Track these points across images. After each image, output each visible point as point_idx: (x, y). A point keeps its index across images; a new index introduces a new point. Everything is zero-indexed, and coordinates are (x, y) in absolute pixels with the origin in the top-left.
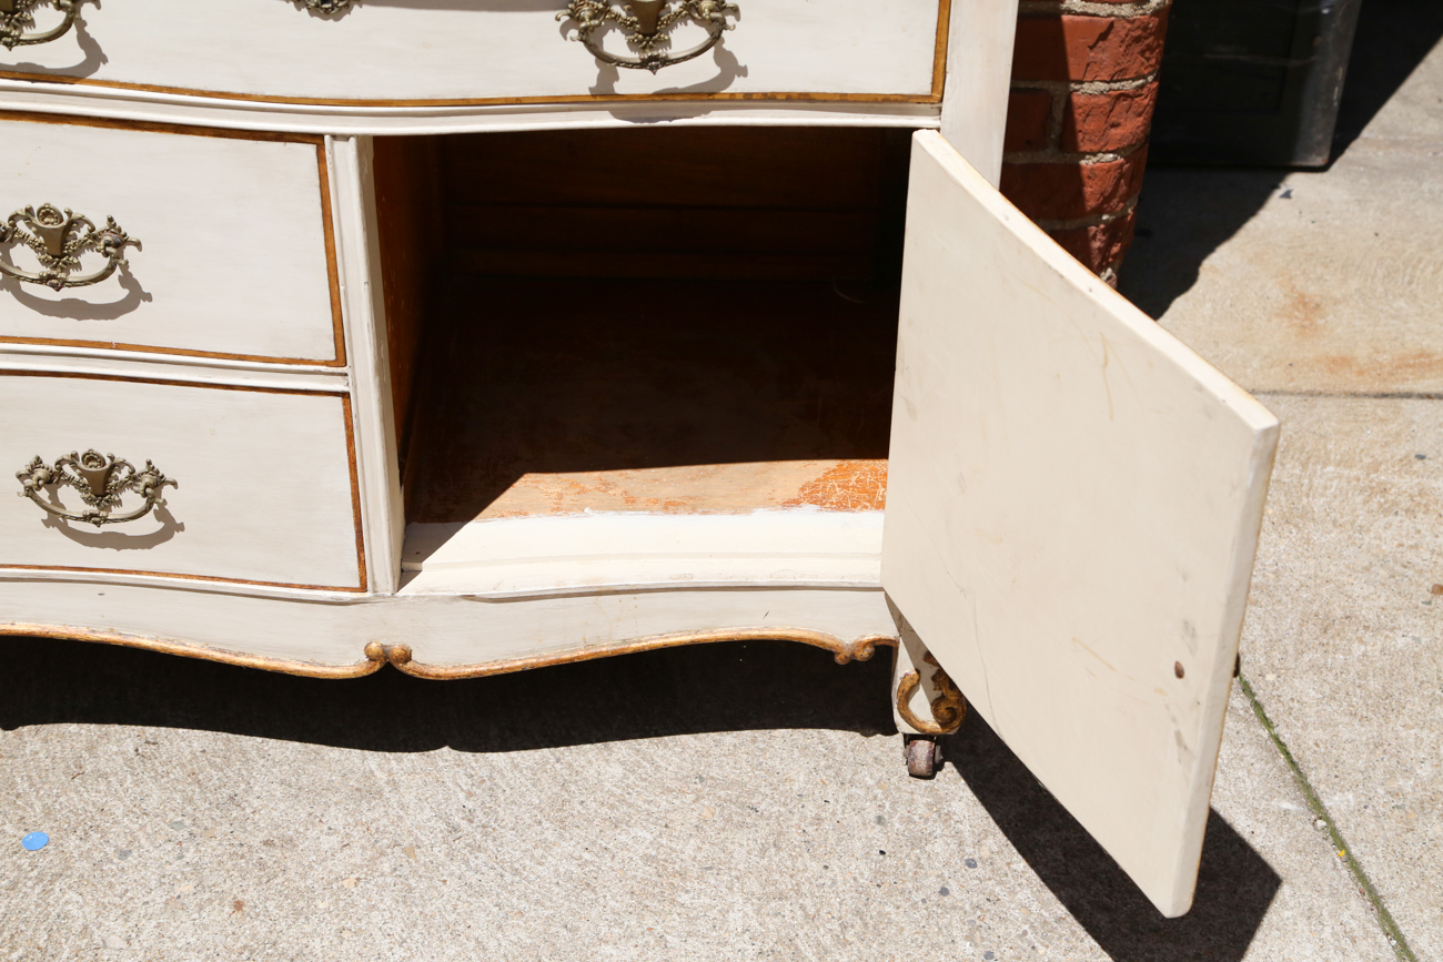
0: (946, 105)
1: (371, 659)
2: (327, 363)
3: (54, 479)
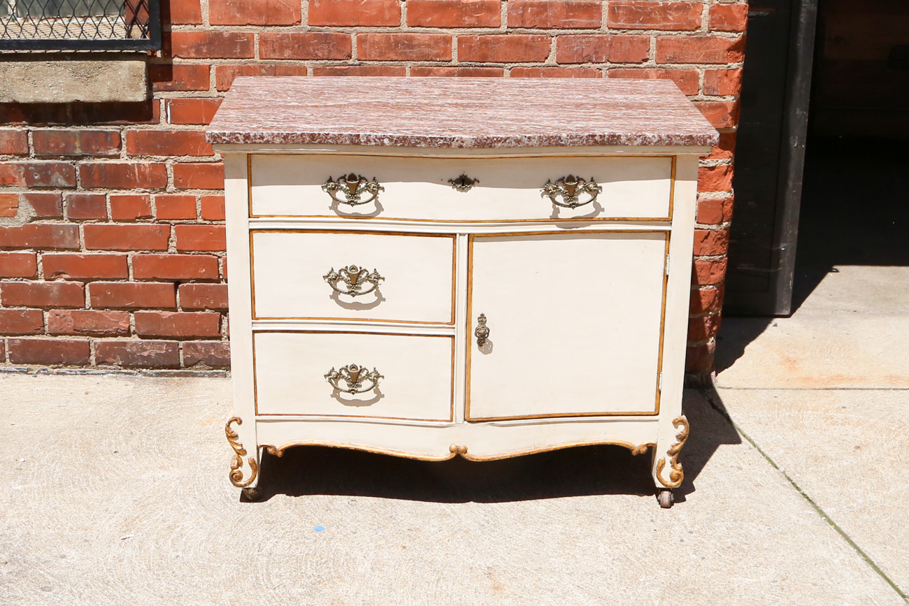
0: (673, 222)
1: (452, 452)
2: (447, 324)
3: (339, 376)
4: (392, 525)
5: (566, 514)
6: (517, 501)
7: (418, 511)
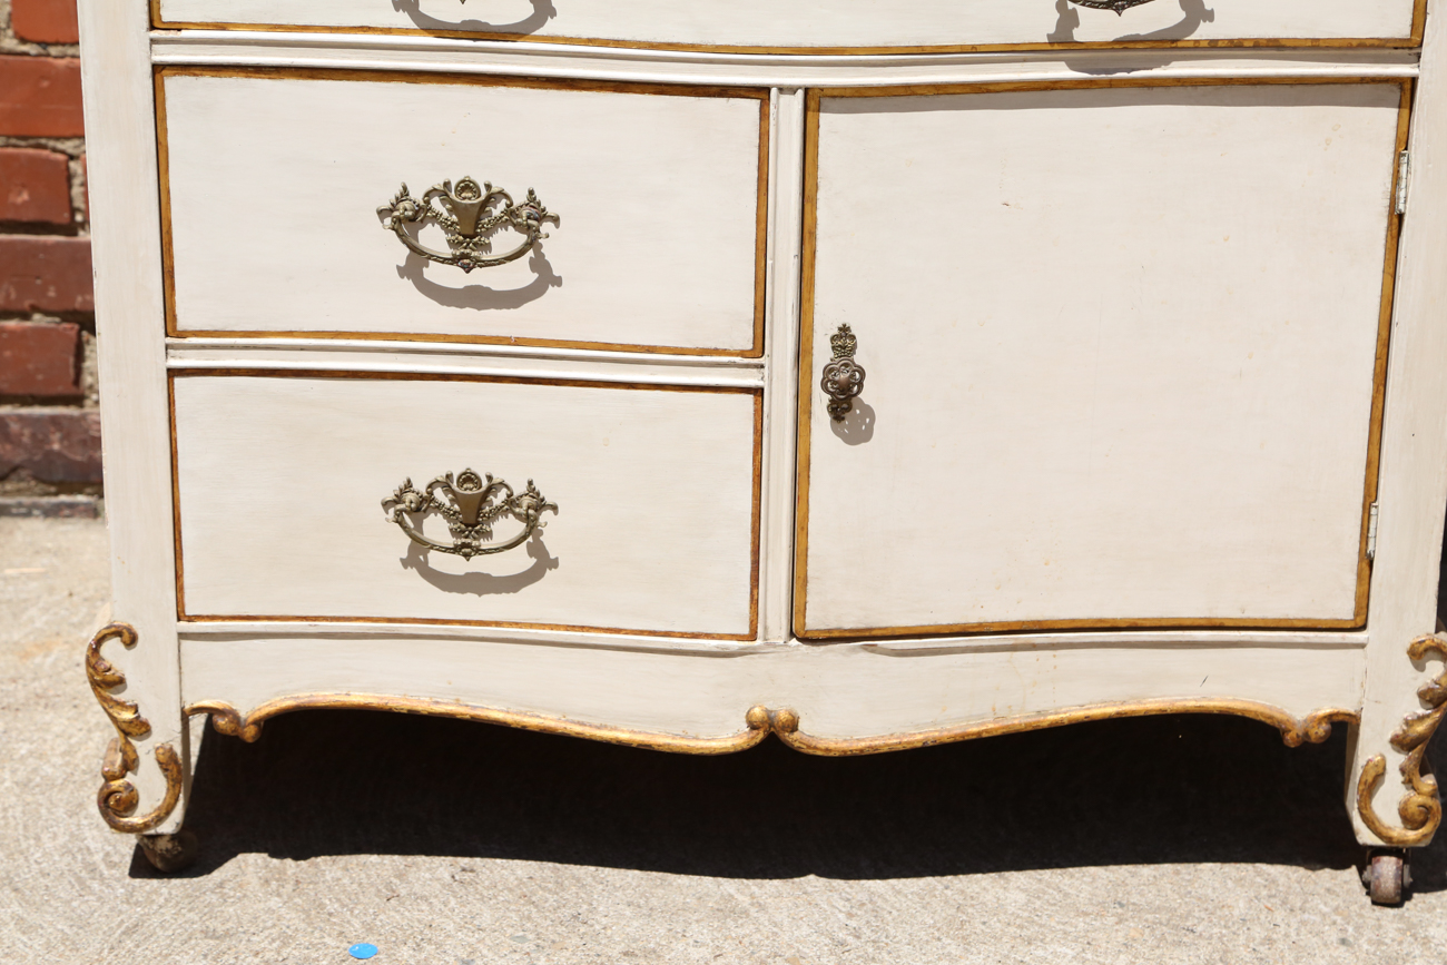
0: (1425, 51)
1: (753, 727)
2: (742, 354)
3: (424, 505)
4: (576, 940)
5: (1086, 914)
6: (943, 874)
7: (654, 902)
